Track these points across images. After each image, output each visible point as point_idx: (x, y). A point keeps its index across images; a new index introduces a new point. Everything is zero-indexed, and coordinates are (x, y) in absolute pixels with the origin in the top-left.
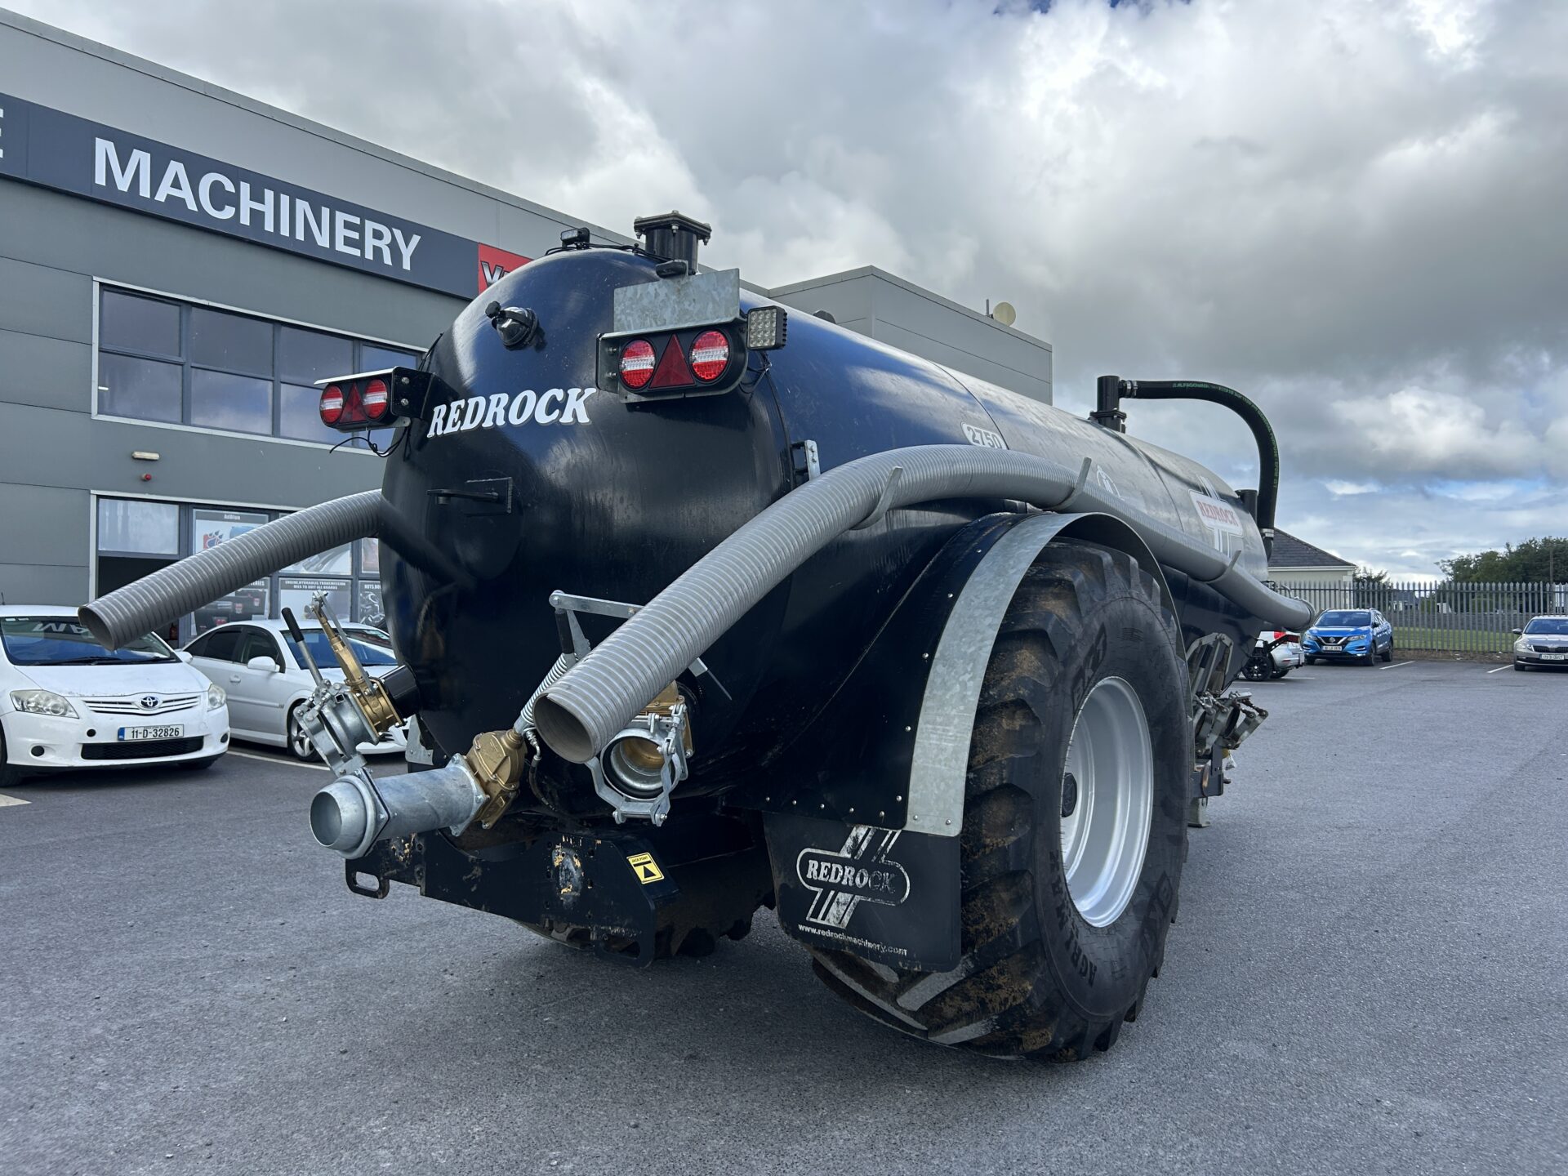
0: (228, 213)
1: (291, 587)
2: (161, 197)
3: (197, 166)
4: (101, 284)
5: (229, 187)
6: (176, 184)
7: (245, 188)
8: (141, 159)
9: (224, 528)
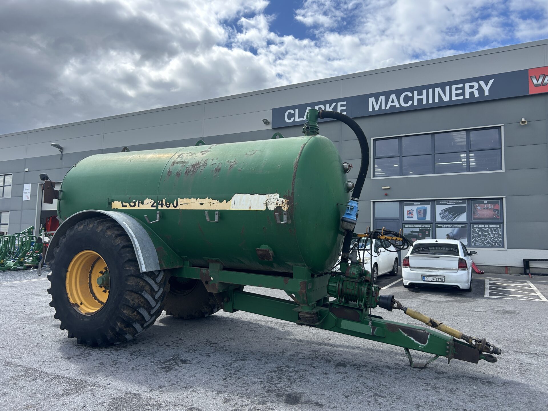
0: (410, 103)
1: (441, 227)
2: (388, 107)
3: (398, 93)
4: (374, 139)
5: (410, 94)
6: (393, 101)
7: (416, 93)
8: (382, 98)
9: (414, 208)
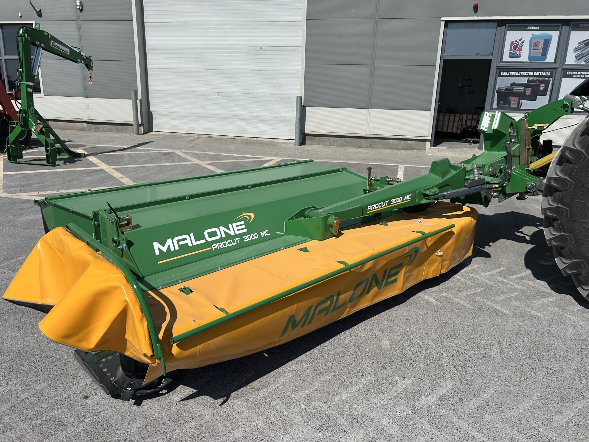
1: (571, 76)
9: (526, 36)
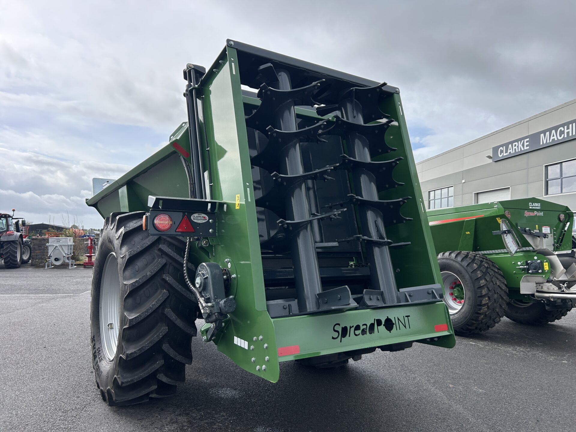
0: (563, 136)
2: (551, 141)
3: (556, 128)
4: (545, 166)
5: (562, 129)
6: (553, 136)
7: (566, 127)
8: (548, 133)
